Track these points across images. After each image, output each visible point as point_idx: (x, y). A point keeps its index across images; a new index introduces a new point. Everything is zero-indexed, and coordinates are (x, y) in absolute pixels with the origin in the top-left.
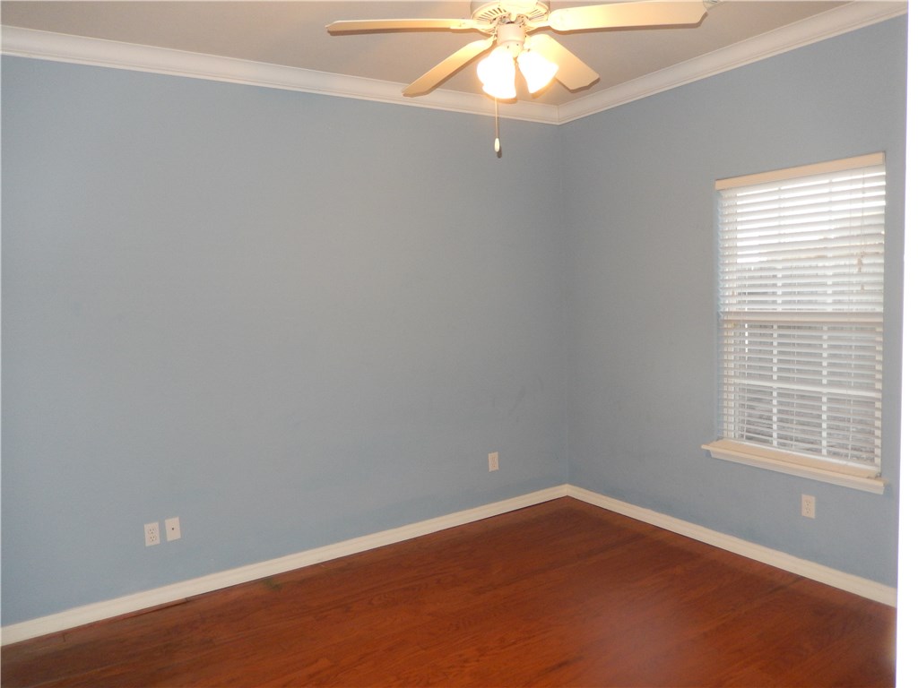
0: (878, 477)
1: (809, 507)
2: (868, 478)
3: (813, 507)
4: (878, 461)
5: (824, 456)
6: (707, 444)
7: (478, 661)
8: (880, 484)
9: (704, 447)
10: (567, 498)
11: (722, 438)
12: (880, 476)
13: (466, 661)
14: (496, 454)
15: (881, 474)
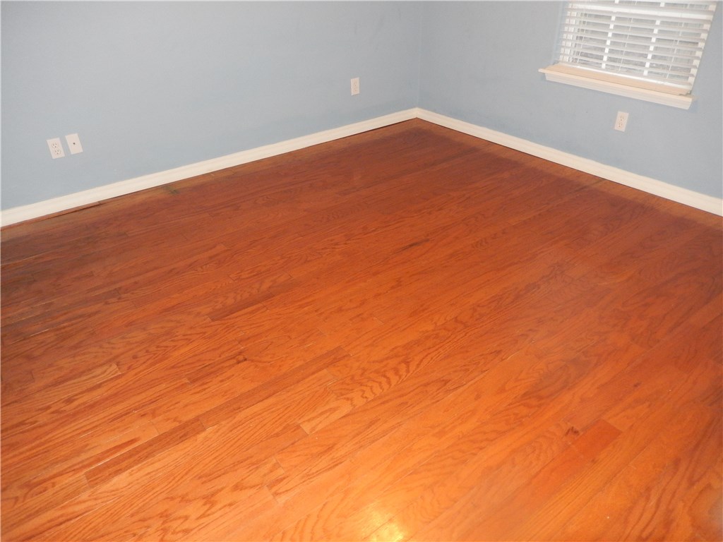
0: (689, 94)
1: (622, 121)
2: (681, 95)
3: (625, 122)
4: (691, 80)
5: (645, 77)
6: (544, 68)
7: (346, 244)
8: (689, 100)
9: (541, 70)
10: (417, 119)
11: (558, 62)
12: (690, 94)
13: (337, 244)
14: (357, 80)
15: (691, 92)
